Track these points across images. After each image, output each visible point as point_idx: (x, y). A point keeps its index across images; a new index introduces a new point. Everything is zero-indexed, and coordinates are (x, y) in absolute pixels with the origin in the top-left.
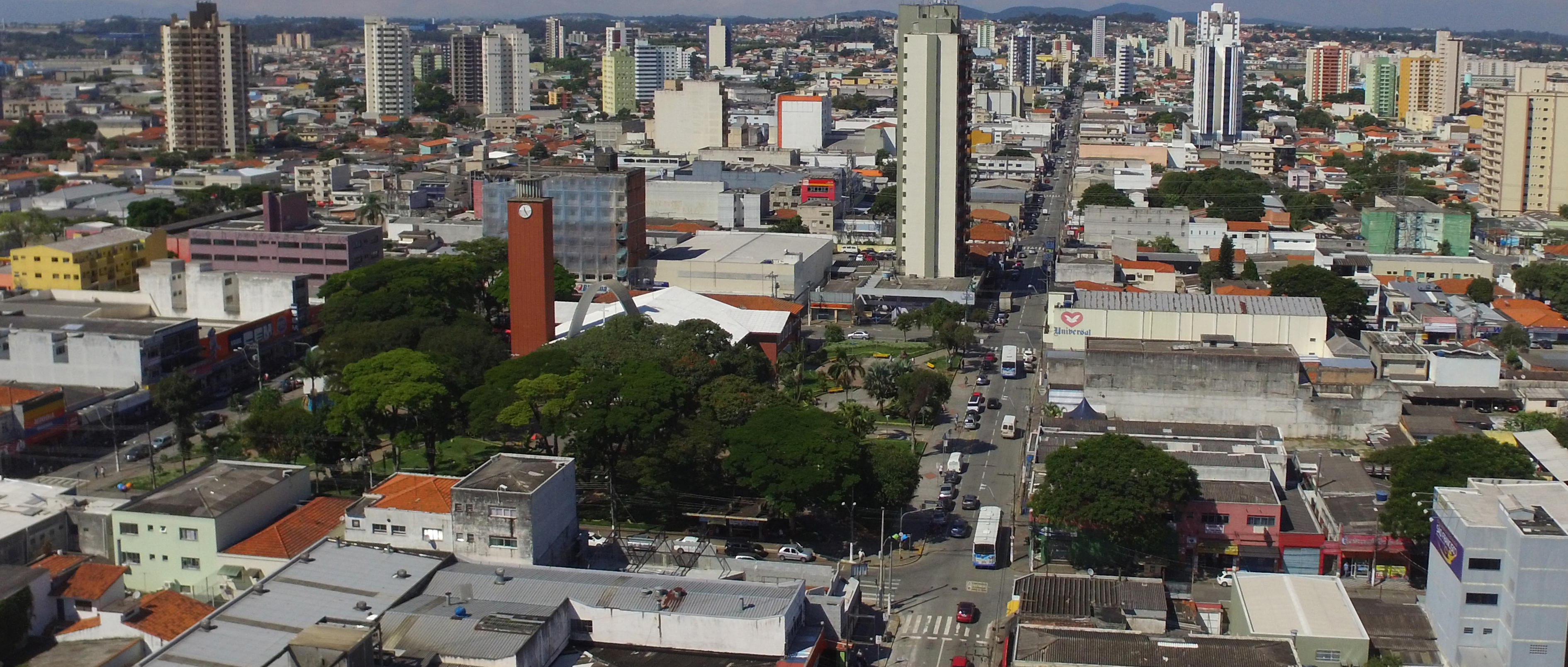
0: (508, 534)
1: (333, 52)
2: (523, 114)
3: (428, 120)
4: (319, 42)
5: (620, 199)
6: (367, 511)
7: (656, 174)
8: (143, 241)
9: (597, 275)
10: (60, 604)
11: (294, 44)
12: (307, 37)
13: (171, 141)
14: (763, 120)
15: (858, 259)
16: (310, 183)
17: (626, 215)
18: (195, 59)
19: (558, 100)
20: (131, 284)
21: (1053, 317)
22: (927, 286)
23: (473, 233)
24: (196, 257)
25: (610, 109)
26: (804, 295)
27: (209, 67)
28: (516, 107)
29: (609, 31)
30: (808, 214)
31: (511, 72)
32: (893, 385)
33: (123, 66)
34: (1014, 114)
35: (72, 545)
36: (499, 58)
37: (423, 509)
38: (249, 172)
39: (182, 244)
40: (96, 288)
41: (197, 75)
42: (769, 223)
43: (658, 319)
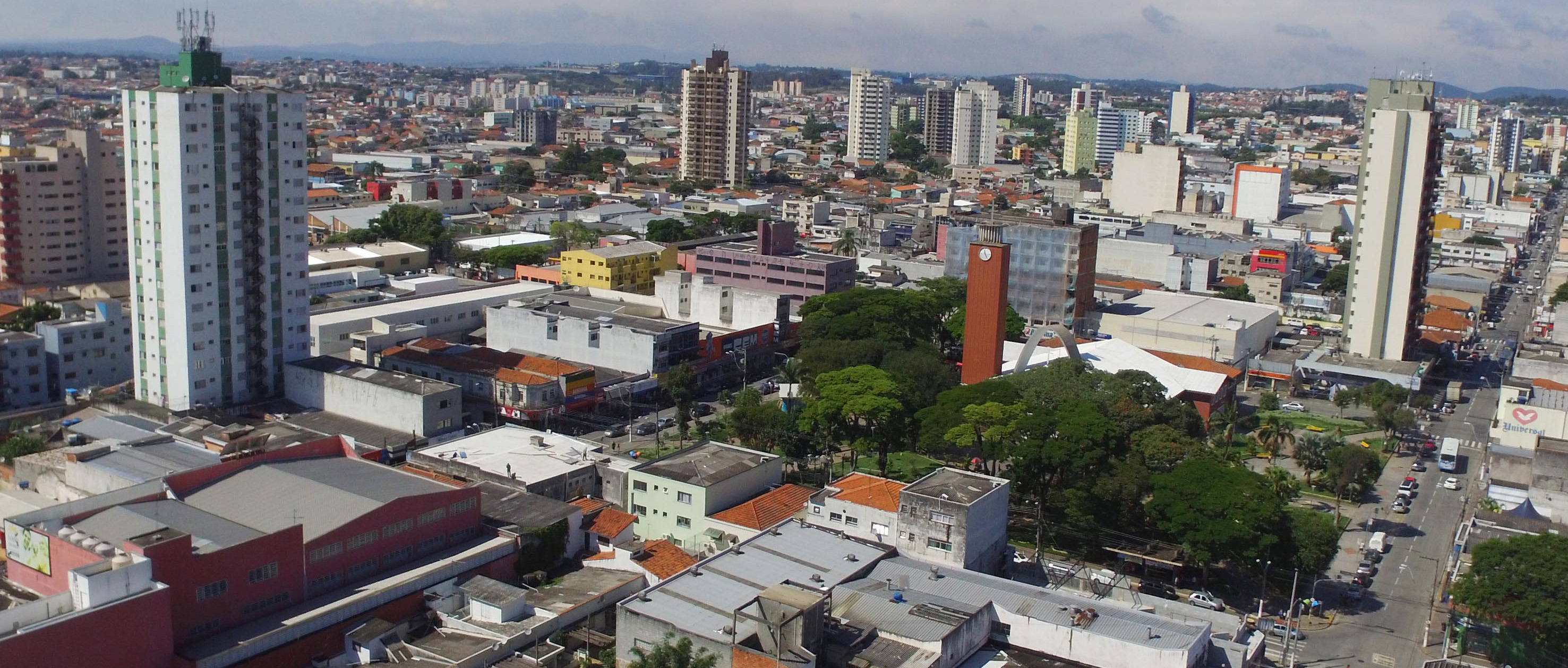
0: (945, 539)
1: (820, 99)
2: (987, 166)
3: (901, 166)
4: (809, 90)
5: (1073, 251)
6: (827, 500)
7: (1109, 232)
8: (659, 253)
9: (1044, 321)
10: (587, 536)
11: (787, 91)
12: (799, 85)
13: (684, 170)
14: (1220, 188)
15: (1302, 333)
16: (795, 216)
17: (1077, 267)
18: (707, 100)
19: (1022, 156)
20: (648, 289)
21: (1504, 412)
22: (1370, 366)
23: (936, 272)
24: (700, 271)
25: (1070, 166)
26: (1243, 362)
27: (718, 108)
28: (982, 160)
29: (1075, 92)
30: (1255, 284)
31: (979, 126)
32: (1323, 458)
33: (647, 103)
34: (1489, 200)
35: (598, 494)
36: (969, 113)
37: (874, 506)
38: (745, 202)
39: (689, 259)
40: (621, 290)
41: (709, 114)
42: (1216, 289)
43: (1097, 365)
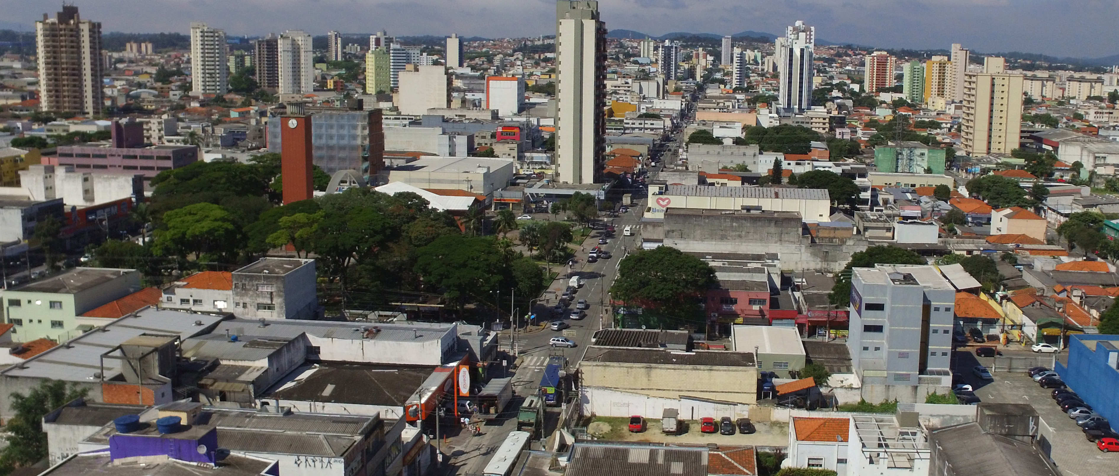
0: (269, 302)
2: (307, 93)
3: (238, 97)
4: (158, 50)
5: (363, 128)
6: (177, 290)
8: (23, 156)
11: (139, 51)
12: (150, 45)
13: (44, 106)
14: (478, 97)
17: (369, 141)
18: (62, 46)
19: (334, 86)
20: (15, 182)
21: (651, 201)
22: (573, 188)
25: (371, 90)
27: (72, 53)
28: (303, 90)
29: (373, 39)
30: (498, 148)
31: (299, 64)
34: (657, 96)
36: (290, 53)
37: (214, 289)
41: (64, 58)
42: (473, 153)
